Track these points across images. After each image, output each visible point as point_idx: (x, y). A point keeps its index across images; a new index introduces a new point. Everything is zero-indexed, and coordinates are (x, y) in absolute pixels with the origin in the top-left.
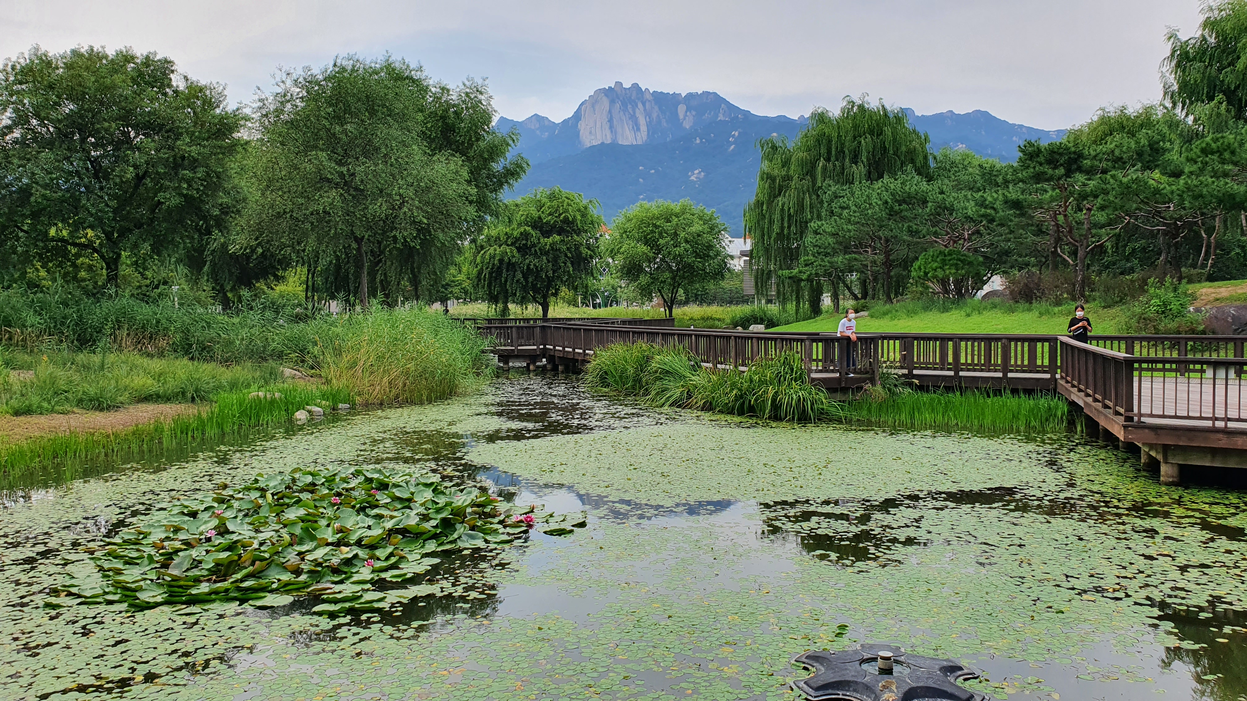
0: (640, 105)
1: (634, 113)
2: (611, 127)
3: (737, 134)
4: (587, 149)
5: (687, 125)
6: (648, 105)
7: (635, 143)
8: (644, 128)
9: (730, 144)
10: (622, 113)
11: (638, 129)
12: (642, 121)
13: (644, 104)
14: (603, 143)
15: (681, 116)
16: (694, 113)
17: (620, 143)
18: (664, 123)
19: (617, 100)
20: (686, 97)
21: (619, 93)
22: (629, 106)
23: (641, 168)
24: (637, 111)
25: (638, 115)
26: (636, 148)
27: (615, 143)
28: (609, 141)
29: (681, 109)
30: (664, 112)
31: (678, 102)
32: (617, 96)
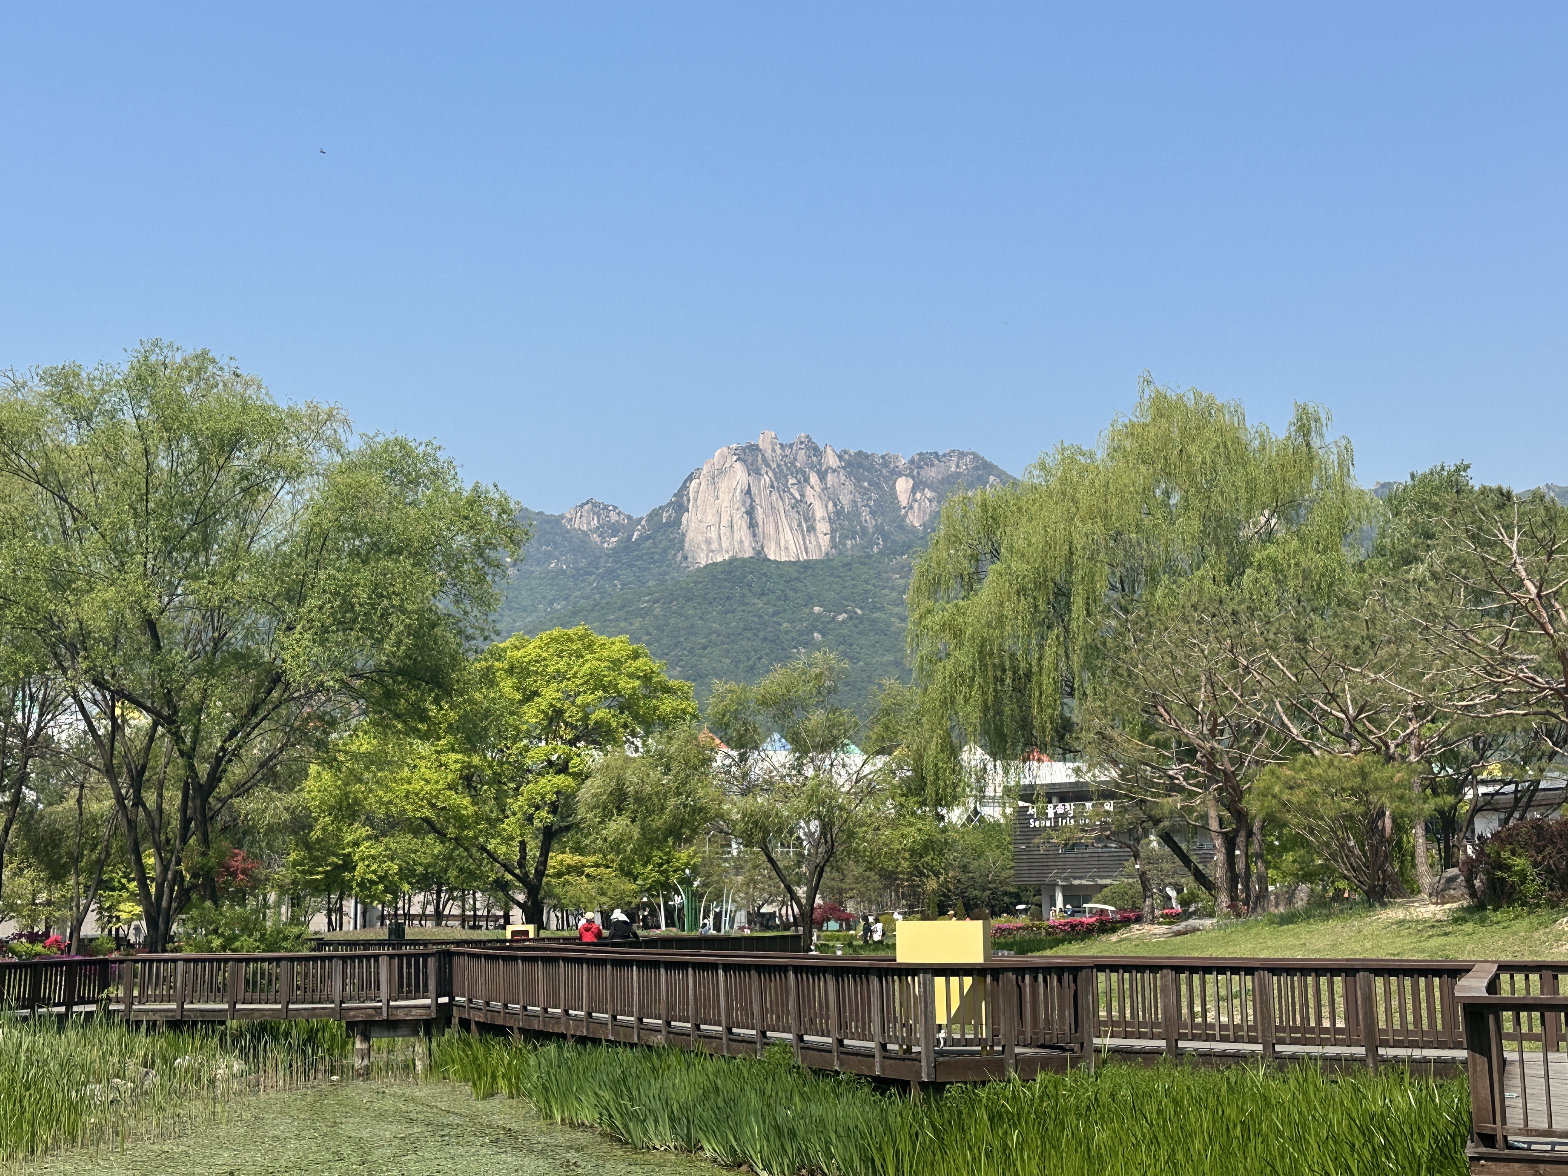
0: (814, 479)
1: (802, 496)
2: (752, 525)
4: (699, 569)
5: (916, 518)
6: (830, 478)
7: (803, 557)
8: (822, 527)
10: (775, 496)
11: (812, 529)
12: (819, 512)
13: (822, 476)
14: (733, 560)
15: (903, 499)
16: (929, 493)
17: (772, 557)
18: (865, 515)
19: (764, 469)
20: (912, 462)
21: (769, 454)
22: (792, 481)
23: (817, 609)
24: (809, 491)
25: (810, 499)
26: (806, 566)
27: (760, 557)
28: (748, 553)
29: (903, 485)
30: (865, 492)
31: (896, 473)
32: (764, 460)
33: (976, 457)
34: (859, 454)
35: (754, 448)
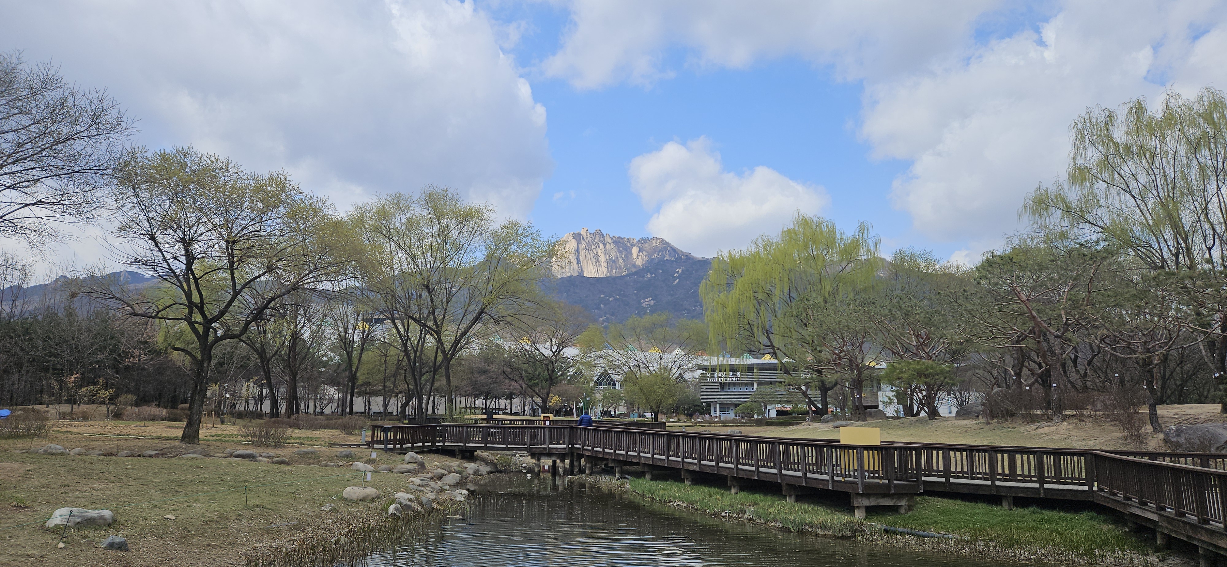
0: (602, 246)
1: (597, 252)
2: (578, 263)
3: (680, 271)
4: (558, 280)
5: (639, 263)
6: (608, 246)
7: (597, 276)
8: (604, 265)
9: (675, 278)
10: (587, 252)
11: (600, 265)
12: (603, 258)
13: (605, 245)
14: (570, 276)
15: (635, 255)
16: (645, 253)
17: (585, 275)
18: (621, 261)
19: (583, 242)
20: (639, 241)
21: (585, 237)
22: (593, 247)
23: (602, 296)
24: (599, 251)
25: (599, 254)
26: (599, 279)
27: (581, 276)
28: (576, 274)
29: (635, 250)
30: (621, 252)
31: (633, 245)
32: (583, 239)
33: (663, 240)
34: (619, 237)
35: (580, 234)
